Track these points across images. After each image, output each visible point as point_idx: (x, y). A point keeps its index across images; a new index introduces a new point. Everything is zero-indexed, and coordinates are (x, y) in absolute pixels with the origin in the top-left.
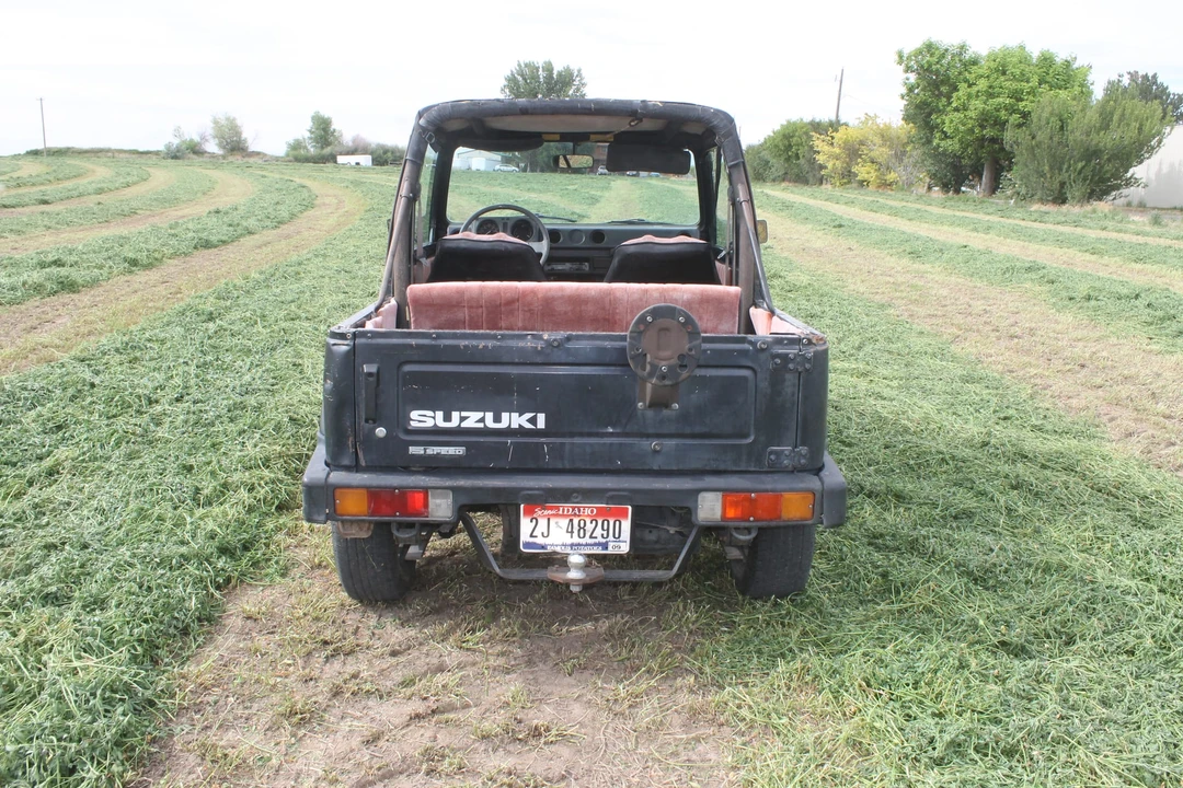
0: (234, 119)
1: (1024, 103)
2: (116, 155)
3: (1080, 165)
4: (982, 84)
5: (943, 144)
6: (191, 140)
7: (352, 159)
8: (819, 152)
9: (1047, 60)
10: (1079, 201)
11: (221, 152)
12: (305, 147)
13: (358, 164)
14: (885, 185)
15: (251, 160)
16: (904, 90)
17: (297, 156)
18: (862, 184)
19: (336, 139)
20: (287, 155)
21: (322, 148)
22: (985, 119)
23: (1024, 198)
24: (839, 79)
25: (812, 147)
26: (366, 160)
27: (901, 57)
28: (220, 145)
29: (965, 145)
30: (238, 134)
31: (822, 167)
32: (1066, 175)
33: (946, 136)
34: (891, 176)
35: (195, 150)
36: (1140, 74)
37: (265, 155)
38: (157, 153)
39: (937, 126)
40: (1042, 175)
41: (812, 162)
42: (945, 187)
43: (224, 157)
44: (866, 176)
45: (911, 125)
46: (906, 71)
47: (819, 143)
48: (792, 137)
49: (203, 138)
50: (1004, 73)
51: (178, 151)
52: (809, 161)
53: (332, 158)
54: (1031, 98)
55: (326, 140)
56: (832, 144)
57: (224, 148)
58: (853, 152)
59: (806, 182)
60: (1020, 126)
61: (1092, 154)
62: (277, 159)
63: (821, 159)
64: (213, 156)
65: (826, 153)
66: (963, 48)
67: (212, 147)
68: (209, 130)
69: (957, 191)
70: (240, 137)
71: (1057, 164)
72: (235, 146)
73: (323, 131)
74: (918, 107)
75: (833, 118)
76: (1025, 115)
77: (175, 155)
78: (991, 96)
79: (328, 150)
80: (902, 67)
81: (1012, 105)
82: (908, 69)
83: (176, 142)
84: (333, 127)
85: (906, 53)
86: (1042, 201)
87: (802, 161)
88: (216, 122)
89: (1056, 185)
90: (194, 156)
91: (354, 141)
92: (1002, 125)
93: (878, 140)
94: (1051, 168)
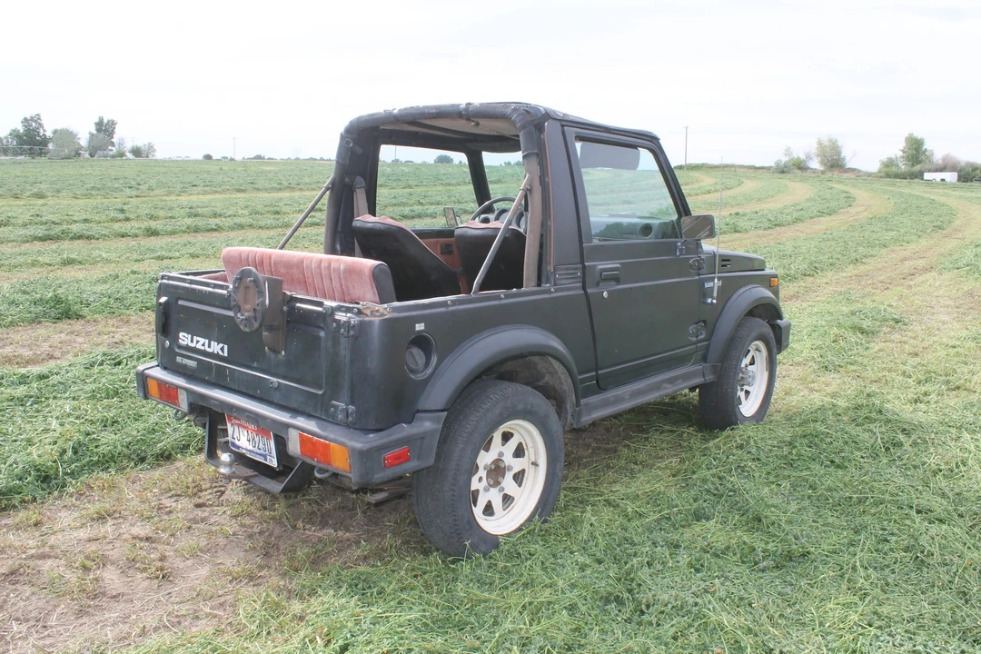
0: (836, 141)
2: (737, 169)
6: (798, 158)
7: (938, 176)
11: (822, 168)
12: (897, 165)
13: (943, 180)
15: (846, 175)
17: (890, 172)
19: (927, 157)
20: (880, 172)
21: (913, 165)
26: (951, 177)
28: (822, 163)
30: (839, 153)
35: (801, 166)
37: (859, 171)
38: (769, 168)
43: (823, 173)
49: (809, 157)
51: (785, 167)
53: (920, 175)
55: (917, 158)
57: (825, 165)
62: (870, 175)
64: (814, 171)
67: (815, 164)
68: (814, 148)
70: (840, 156)
72: (834, 163)
73: (916, 151)
77: (782, 170)
79: (917, 168)
83: (784, 159)
84: (925, 147)
88: (820, 143)
90: (798, 171)
91: (944, 159)
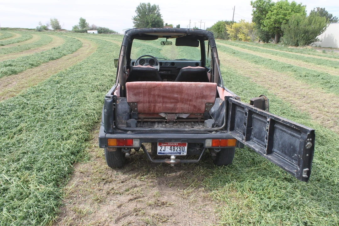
0: (57, 20)
1: (287, 17)
2: (22, 30)
3: (303, 35)
4: (275, 11)
5: (264, 28)
6: (44, 26)
7: (92, 32)
8: (228, 30)
9: (294, 4)
10: (302, 46)
11: (53, 29)
12: (78, 28)
13: (93, 33)
14: (247, 40)
15: (62, 32)
16: (252, 13)
17: (76, 31)
18: (240, 40)
19: (87, 26)
20: (73, 30)
21: (83, 28)
22: (276, 22)
23: (286, 45)
24: (234, 9)
25: (225, 29)
26: (96, 32)
27: (252, 3)
28: (53, 27)
29: (270, 29)
30: (58, 24)
31: (228, 35)
32: (299, 38)
33: (264, 26)
34: (249, 38)
35: (45, 29)
36: (320, 8)
37: (66, 30)
38: (34, 29)
39: (262, 23)
40: (292, 38)
41: (226, 33)
42: (264, 41)
43: (54, 31)
44: (241, 37)
45: (254, 23)
46: (253, 7)
47: (228, 28)
48: (220, 26)
49: (48, 25)
50: (281, 8)
51: (40, 29)
52: (225, 33)
53: (86, 31)
54: (289, 15)
55: (84, 26)
56: (231, 28)
57: (54, 28)
58: (238, 30)
59: (224, 39)
60: (286, 24)
61: (306, 32)
62: (70, 31)
63: (228, 32)
64: (51, 30)
65: (230, 30)
67: (50, 28)
68: (49, 22)
69: (267, 42)
70: (59, 25)
72: (57, 28)
73: (83, 23)
74: (256, 18)
75: (232, 20)
76: (287, 20)
77: (39, 30)
78: (278, 15)
79: (85, 29)
80: (252, 6)
81: (284, 18)
82: (254, 7)
83: (39, 26)
84: (86, 22)
86: (292, 45)
87: (223, 33)
88: (51, 20)
89: (296, 41)
90: (45, 31)
91: (92, 26)
92: (281, 23)
93: (245, 27)
94: (295, 36)
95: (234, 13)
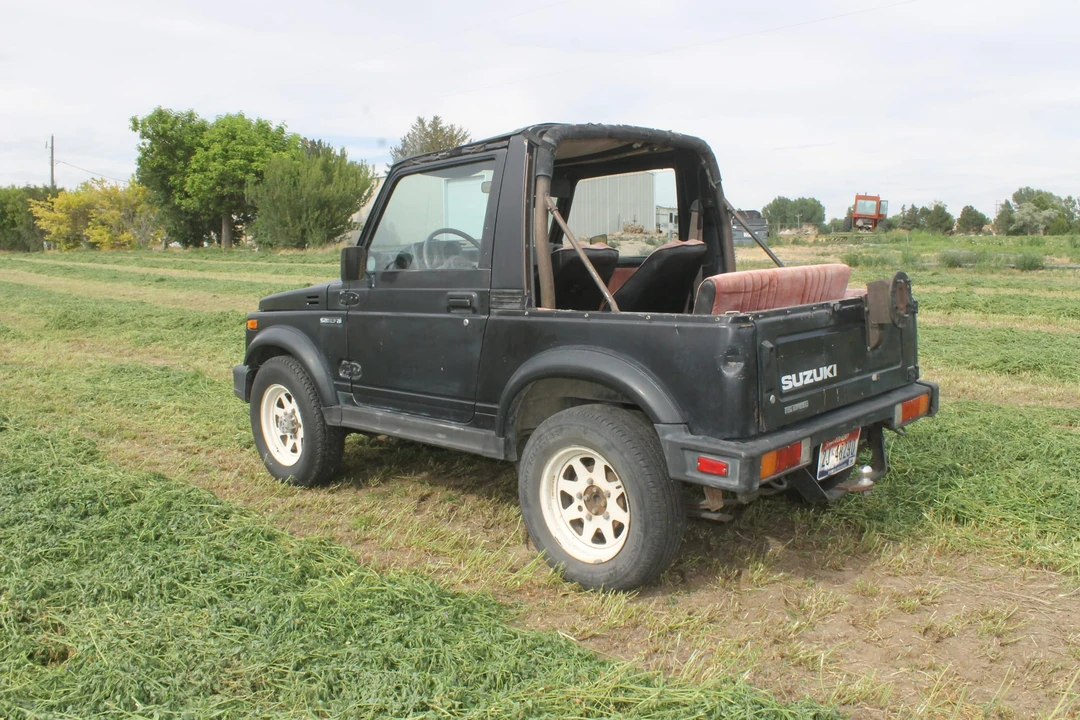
1: (256, 164)
3: (316, 214)
4: (217, 148)
5: (184, 202)
8: (39, 219)
9: (263, 128)
10: (320, 244)
14: (119, 246)
16: (139, 154)
18: (94, 246)
22: (223, 180)
23: (268, 246)
24: (50, 145)
25: (30, 213)
27: (135, 123)
29: (204, 203)
31: (43, 233)
32: (306, 223)
33: (187, 196)
34: (125, 237)
36: (309, 140)
39: (174, 187)
40: (285, 225)
41: (32, 228)
42: (185, 243)
44: (99, 238)
45: (145, 187)
46: (142, 137)
47: (38, 210)
48: (5, 204)
50: (234, 138)
52: (28, 228)
54: (261, 159)
56: (53, 210)
58: (81, 215)
59: (26, 249)
60: (256, 183)
61: (323, 204)
63: (43, 224)
65: (46, 218)
66: (191, 115)
69: (198, 244)
71: (297, 216)
74: (154, 170)
75: (49, 184)
76: (259, 174)
78: (226, 158)
80: (139, 133)
81: (246, 166)
82: (144, 135)
85: (139, 119)
86: (285, 246)
87: (20, 228)
89: (298, 233)
92: (242, 183)
93: (107, 204)
94: (292, 218)
95: (52, 161)
